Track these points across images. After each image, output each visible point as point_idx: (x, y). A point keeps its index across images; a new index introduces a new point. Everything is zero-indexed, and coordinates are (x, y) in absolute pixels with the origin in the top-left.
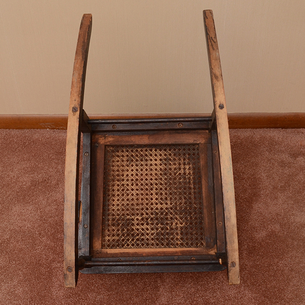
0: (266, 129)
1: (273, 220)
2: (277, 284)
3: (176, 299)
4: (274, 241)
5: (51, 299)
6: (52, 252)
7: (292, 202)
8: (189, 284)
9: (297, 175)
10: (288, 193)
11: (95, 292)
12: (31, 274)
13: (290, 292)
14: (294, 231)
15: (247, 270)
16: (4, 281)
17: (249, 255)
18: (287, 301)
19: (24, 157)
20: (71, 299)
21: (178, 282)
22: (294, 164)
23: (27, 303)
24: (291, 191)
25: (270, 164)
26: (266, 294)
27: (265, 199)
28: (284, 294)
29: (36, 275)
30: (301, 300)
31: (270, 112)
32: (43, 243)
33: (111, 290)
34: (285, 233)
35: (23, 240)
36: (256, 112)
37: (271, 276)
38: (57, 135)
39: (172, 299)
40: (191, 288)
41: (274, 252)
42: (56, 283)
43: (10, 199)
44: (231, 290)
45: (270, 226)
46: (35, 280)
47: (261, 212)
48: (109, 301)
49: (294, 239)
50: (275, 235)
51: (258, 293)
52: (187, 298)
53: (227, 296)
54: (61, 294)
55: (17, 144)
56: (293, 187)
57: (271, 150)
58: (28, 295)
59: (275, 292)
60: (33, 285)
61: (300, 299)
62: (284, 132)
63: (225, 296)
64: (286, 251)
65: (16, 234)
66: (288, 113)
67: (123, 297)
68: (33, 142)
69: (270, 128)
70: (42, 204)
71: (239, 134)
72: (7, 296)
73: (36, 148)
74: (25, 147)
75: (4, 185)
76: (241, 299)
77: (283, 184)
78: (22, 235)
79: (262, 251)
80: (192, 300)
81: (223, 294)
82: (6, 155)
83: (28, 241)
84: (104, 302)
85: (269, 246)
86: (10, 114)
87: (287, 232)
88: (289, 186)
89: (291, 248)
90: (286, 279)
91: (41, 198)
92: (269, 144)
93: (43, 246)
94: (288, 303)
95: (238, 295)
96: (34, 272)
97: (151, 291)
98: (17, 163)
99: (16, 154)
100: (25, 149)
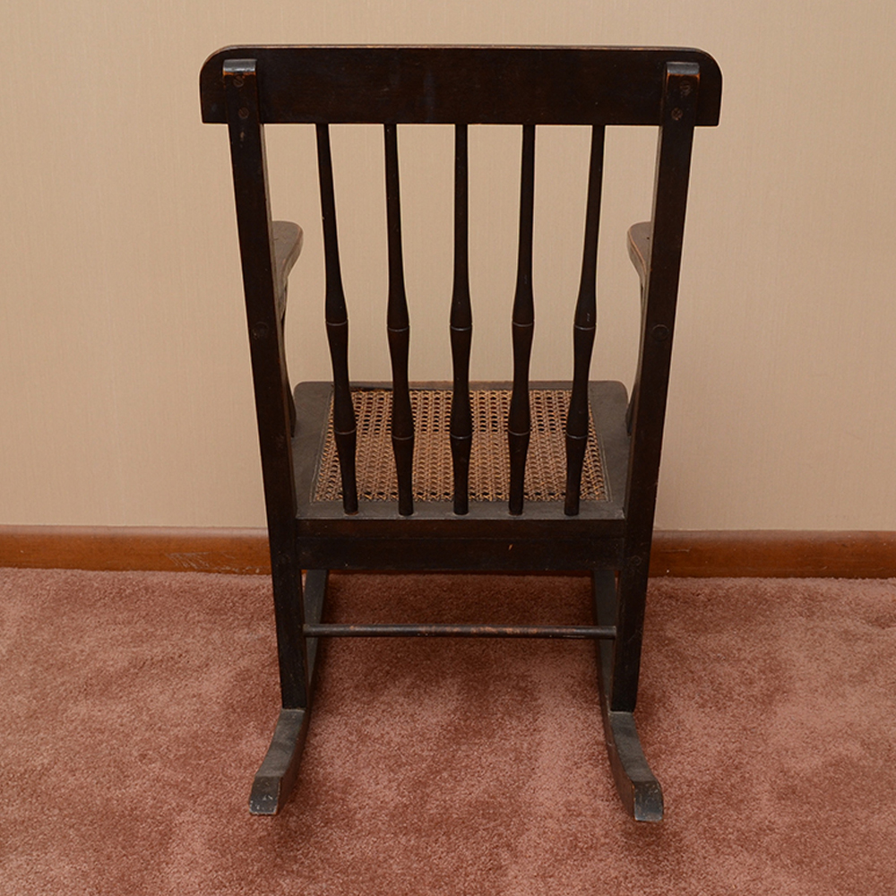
1: (840, 734)
4: (849, 775)
6: (177, 791)
8: (600, 860)
10: (873, 687)
11: (300, 877)
12: (103, 837)
16: (20, 849)
17: (780, 803)
19: (116, 618)
21: (563, 856)
22: (880, 636)
25: (812, 635)
26: (845, 882)
27: (808, 698)
32: (151, 774)
35: (90, 767)
37: (852, 845)
40: (607, 869)
42: (179, 856)
43: (64, 691)
44: (733, 874)
45: (831, 746)
46: (115, 848)
47: (801, 720)
50: (852, 763)
51: (820, 881)
53: (722, 887)
54: (192, 879)
55: (100, 592)
57: (813, 612)
58: (89, 880)
60: (108, 859)
66: (848, 531)
68: (145, 590)
69: (804, 576)
73: (153, 601)
74: (121, 599)
77: (855, 671)
82: (65, 613)
85: (838, 784)
88: (875, 674)
91: (156, 690)
92: (804, 599)
93: (148, 780)
97: (481, 874)
98: (96, 627)
99: (95, 611)
100: (120, 603)
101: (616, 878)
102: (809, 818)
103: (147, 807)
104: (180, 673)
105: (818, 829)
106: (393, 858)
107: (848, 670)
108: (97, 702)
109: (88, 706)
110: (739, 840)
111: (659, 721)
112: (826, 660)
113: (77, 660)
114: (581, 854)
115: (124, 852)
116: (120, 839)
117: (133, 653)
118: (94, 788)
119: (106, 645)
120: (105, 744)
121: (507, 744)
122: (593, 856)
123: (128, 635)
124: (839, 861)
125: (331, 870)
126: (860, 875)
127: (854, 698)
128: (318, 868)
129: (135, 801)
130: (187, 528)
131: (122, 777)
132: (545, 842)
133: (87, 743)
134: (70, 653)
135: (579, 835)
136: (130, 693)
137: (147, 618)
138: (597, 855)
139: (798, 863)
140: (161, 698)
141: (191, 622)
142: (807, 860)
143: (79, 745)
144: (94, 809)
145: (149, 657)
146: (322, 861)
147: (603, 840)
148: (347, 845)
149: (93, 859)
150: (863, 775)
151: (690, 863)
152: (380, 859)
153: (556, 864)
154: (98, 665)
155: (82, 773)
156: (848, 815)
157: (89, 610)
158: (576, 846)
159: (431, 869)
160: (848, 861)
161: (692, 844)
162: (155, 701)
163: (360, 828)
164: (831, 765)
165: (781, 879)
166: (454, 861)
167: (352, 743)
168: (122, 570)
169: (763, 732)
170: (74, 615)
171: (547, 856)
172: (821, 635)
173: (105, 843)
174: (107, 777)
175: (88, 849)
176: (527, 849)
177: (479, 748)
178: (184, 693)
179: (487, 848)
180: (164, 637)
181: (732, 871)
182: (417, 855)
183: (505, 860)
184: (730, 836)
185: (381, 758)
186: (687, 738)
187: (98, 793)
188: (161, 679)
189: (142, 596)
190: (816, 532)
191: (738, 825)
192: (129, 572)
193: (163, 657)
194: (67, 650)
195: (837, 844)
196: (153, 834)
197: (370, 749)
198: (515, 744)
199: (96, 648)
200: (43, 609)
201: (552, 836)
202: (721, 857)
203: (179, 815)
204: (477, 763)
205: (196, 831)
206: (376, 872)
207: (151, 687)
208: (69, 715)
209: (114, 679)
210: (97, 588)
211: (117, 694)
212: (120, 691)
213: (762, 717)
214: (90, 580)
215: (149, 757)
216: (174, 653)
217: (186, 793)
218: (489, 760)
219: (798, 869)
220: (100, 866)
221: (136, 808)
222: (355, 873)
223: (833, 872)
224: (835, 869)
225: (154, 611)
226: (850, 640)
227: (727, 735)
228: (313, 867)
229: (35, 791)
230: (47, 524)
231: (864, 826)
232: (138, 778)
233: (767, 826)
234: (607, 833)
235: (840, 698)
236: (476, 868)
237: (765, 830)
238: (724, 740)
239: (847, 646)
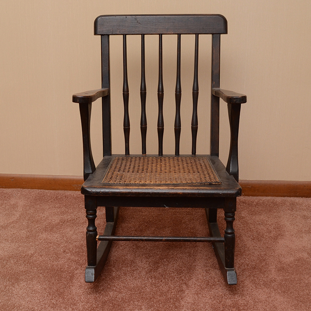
1: (300, 250)
3: (202, 299)
6: (75, 263)
11: (116, 292)
15: (277, 282)
16: (24, 280)
17: (278, 272)
19: (55, 206)
21: (204, 287)
23: (45, 296)
25: (292, 216)
27: (290, 238)
35: (47, 255)
37: (302, 287)
39: (198, 299)
40: (218, 292)
42: (76, 284)
43: (38, 229)
45: (297, 254)
47: (287, 245)
50: (304, 260)
57: (293, 209)
58: (47, 290)
60: (53, 284)
66: (306, 181)
69: (290, 197)
73: (68, 200)
82: (38, 204)
91: (68, 230)
93: (66, 259)
97: (176, 293)
98: (49, 209)
99: (48, 204)
100: (57, 201)
101: (221, 295)
102: (288, 278)
103: (66, 268)
104: (77, 225)
105: (291, 281)
106: (147, 286)
107: (304, 229)
108: (49, 233)
109: (46, 235)
110: (264, 284)
111: (238, 244)
112: (297, 225)
113: (42, 219)
114: (210, 287)
115: (58, 282)
116: (57, 278)
117: (61, 217)
118: (48, 261)
119: (52, 215)
120: (52, 247)
121: (186, 250)
122: (214, 288)
123: (59, 212)
124: (297, 292)
125: (126, 290)
126: (304, 297)
127: (306, 238)
128: (122, 289)
129: (62, 266)
130: (79, 176)
131: (57, 258)
132: (198, 283)
133: (46, 247)
134: (40, 217)
135: (209, 281)
136: (60, 231)
137: (66, 206)
138: (215, 287)
139: (284, 292)
140: (70, 233)
141: (80, 208)
142: (287, 291)
143: (43, 247)
144: (48, 268)
145: (66, 219)
146: (123, 287)
147: (217, 283)
148: (132, 282)
149: (48, 284)
150: (308, 264)
151: (247, 291)
152: (143, 287)
153: (201, 290)
154: (49, 221)
155: (44, 256)
156: (301, 277)
157: (46, 203)
158: (208, 284)
159: (159, 290)
160: (301, 292)
161: (248, 285)
162: (68, 233)
163: (136, 276)
164: (296, 260)
165: (278, 297)
166: (167, 288)
167: (134, 249)
168: (57, 190)
169: (274, 249)
170: (41, 205)
171: (199, 287)
172: (295, 217)
173: (52, 279)
174: (52, 258)
175: (46, 281)
176: (192, 285)
177: (176, 252)
178: (78, 231)
179: (178, 284)
180: (71, 213)
181: (261, 294)
182: (155, 286)
183: (184, 288)
184: (261, 283)
185: (143, 254)
186: (248, 250)
187: (49, 263)
188: (70, 226)
189: (64, 199)
190: (295, 181)
191: (263, 279)
192: (59, 191)
193: (71, 219)
194: (39, 216)
195: (297, 286)
196: (68, 276)
197: (140, 251)
198: (189, 250)
199: (49, 216)
200: (31, 203)
201: (200, 281)
202: (257, 289)
203: (76, 271)
204: (176, 256)
205: (82, 276)
206: (141, 291)
207: (67, 229)
208: (40, 237)
209: (55, 226)
210: (49, 196)
211: (56, 231)
212: (57, 230)
213: (274, 244)
214: (47, 193)
215: (66, 252)
216: (75, 218)
217: (78, 263)
218: (180, 255)
219: (283, 294)
220: (50, 286)
221: (62, 268)
222: (134, 291)
223: (295, 295)
224: (296, 294)
225: (68, 204)
226: (306, 218)
227: (261, 249)
228: (120, 289)
229: (29, 262)
230: (32, 174)
231: (307, 281)
232: (63, 258)
233: (274, 280)
234: (219, 281)
235: (301, 238)
236: (174, 290)
237: (273, 281)
238: (260, 251)
239: (304, 221)
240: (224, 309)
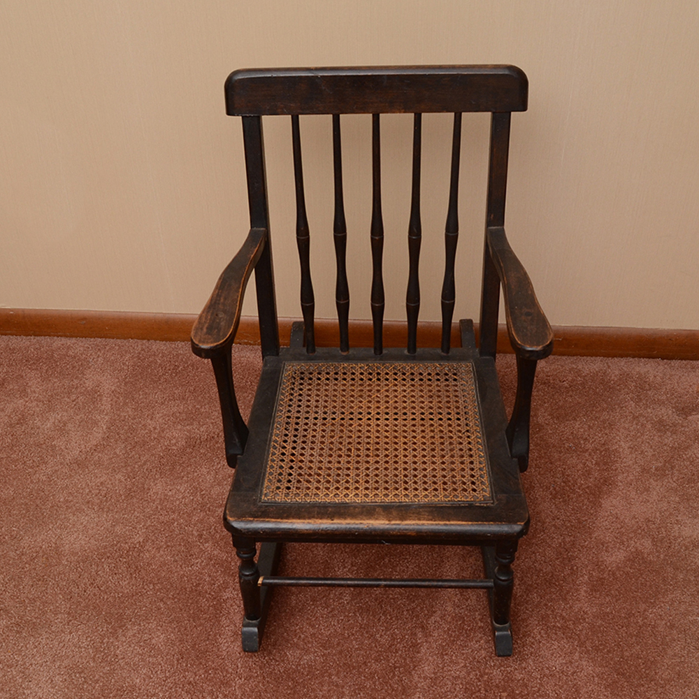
0: (631, 359)
1: (640, 531)
2: (642, 652)
3: (450, 668)
4: (639, 570)
5: (218, 657)
6: (223, 570)
7: (677, 499)
8: (476, 642)
9: (687, 448)
10: (669, 482)
11: (299, 649)
12: (181, 610)
13: (666, 667)
14: (678, 553)
15: (587, 623)
16: (133, 620)
17: (592, 594)
18: (661, 684)
19: (175, 393)
20: (255, 658)
21: (454, 637)
22: (683, 426)
23: (174, 662)
24: (676, 478)
25: (636, 424)
26: (622, 668)
27: (624, 491)
28: (655, 670)
29: (191, 612)
30: (687, 683)
31: (641, 327)
32: (206, 553)
33: (329, 647)
34: (662, 556)
35: (168, 546)
36: (613, 326)
37: (631, 635)
38: (237, 354)
39: (443, 668)
40: (480, 649)
41: (640, 591)
42: (227, 628)
43: (147, 470)
44: (555, 657)
45: (632, 542)
46: (189, 621)
47: (617, 514)
48: (324, 666)
49: (678, 569)
50: (643, 558)
51: (607, 666)
52: (471, 668)
53: (547, 669)
54: (235, 648)
55: (162, 368)
56: (680, 471)
57: (641, 399)
58: (175, 647)
59: (639, 665)
60: (185, 630)
61: (685, 682)
62: (666, 366)
63: (542, 669)
64: (662, 589)
65: (156, 535)
66: (675, 330)
67: (351, 661)
68: (192, 366)
69: (639, 357)
70: (205, 481)
71: (580, 367)
72: (136, 647)
74: (176, 375)
75: (136, 442)
76: (573, 675)
77: (660, 465)
78: (166, 537)
79: (616, 587)
80: (480, 672)
81: (540, 664)
82: (141, 388)
83: (178, 548)
84: (315, 668)
85: (631, 579)
86: (151, 311)
87: (666, 555)
88: (673, 468)
89: (671, 585)
90: (660, 642)
91: (204, 470)
92: (636, 387)
93: (205, 559)
94: (663, 687)
95: (568, 667)
96: (187, 606)
97: (405, 651)
98: (162, 403)
99: (160, 387)
100: (176, 378)
101: (485, 657)
102: (608, 610)
103: (205, 583)
105: (612, 619)
106: (353, 634)
107: (656, 463)
109: (163, 485)
110: (562, 628)
123: (183, 412)
135: (466, 619)
137: (194, 394)
138: (475, 636)
142: (602, 647)
145: (198, 436)
147: (479, 624)
149: (176, 630)
151: (531, 646)
153: (450, 644)
154: (166, 444)
155: (164, 551)
157: (156, 385)
158: (463, 628)
159: (375, 645)
164: (629, 560)
165: (584, 663)
166: (389, 639)
171: (445, 636)
172: (642, 425)
174: (180, 555)
175: (173, 621)
176: (434, 630)
179: (409, 628)
180: (207, 415)
182: (367, 632)
183: (420, 639)
184: (557, 624)
186: (541, 529)
190: (652, 329)
191: (564, 614)
193: (207, 436)
195: (622, 634)
199: (163, 425)
200: (126, 384)
203: (225, 591)
207: (201, 467)
208: (152, 494)
212: (182, 471)
220: (181, 636)
221: (199, 584)
225: (199, 387)
226: (662, 430)
229: (137, 567)
233: (581, 616)
234: (482, 618)
236: (402, 645)
237: (580, 619)
238: (564, 532)
240: (487, 694)
